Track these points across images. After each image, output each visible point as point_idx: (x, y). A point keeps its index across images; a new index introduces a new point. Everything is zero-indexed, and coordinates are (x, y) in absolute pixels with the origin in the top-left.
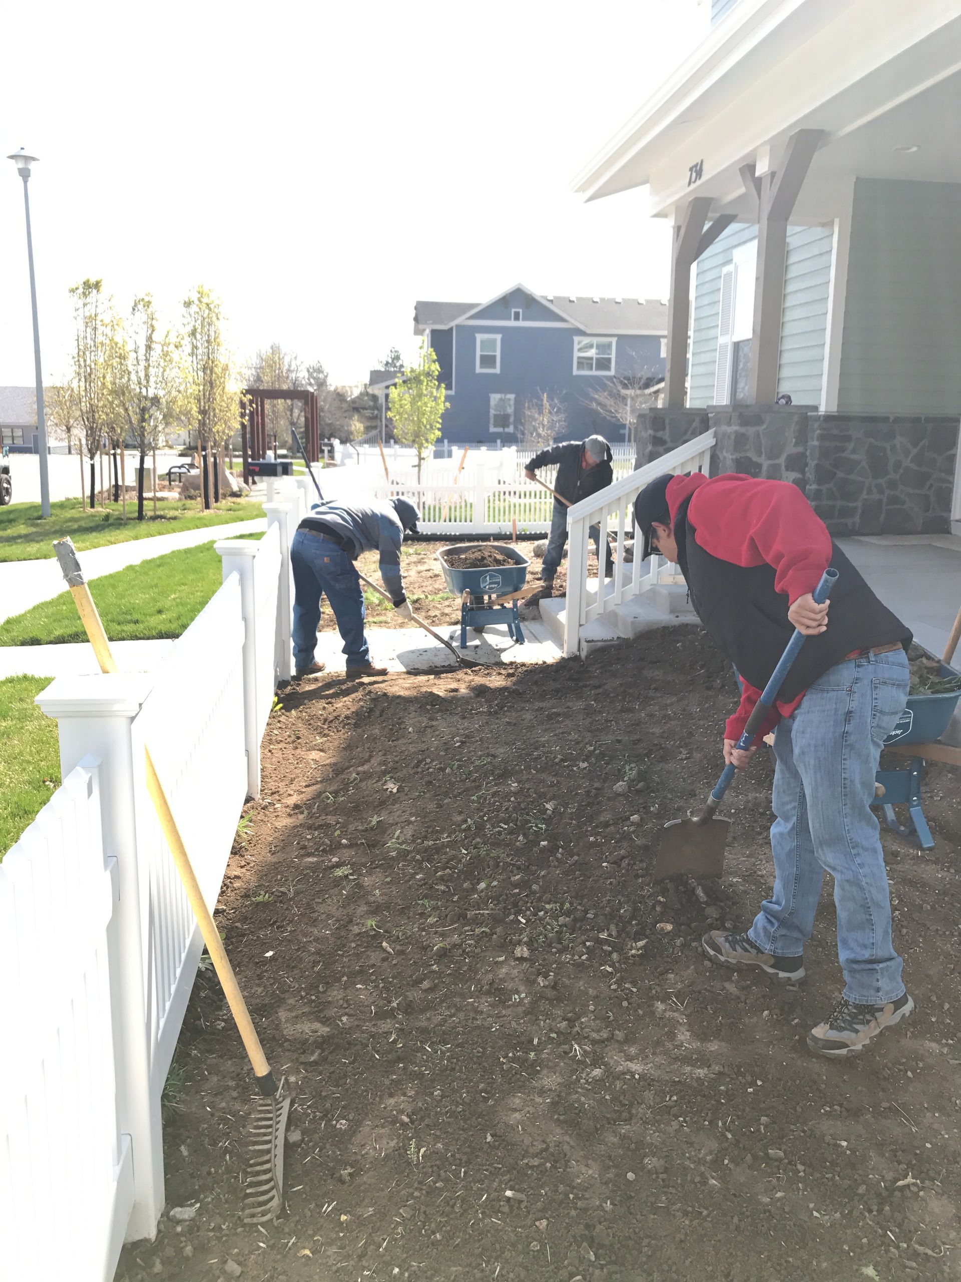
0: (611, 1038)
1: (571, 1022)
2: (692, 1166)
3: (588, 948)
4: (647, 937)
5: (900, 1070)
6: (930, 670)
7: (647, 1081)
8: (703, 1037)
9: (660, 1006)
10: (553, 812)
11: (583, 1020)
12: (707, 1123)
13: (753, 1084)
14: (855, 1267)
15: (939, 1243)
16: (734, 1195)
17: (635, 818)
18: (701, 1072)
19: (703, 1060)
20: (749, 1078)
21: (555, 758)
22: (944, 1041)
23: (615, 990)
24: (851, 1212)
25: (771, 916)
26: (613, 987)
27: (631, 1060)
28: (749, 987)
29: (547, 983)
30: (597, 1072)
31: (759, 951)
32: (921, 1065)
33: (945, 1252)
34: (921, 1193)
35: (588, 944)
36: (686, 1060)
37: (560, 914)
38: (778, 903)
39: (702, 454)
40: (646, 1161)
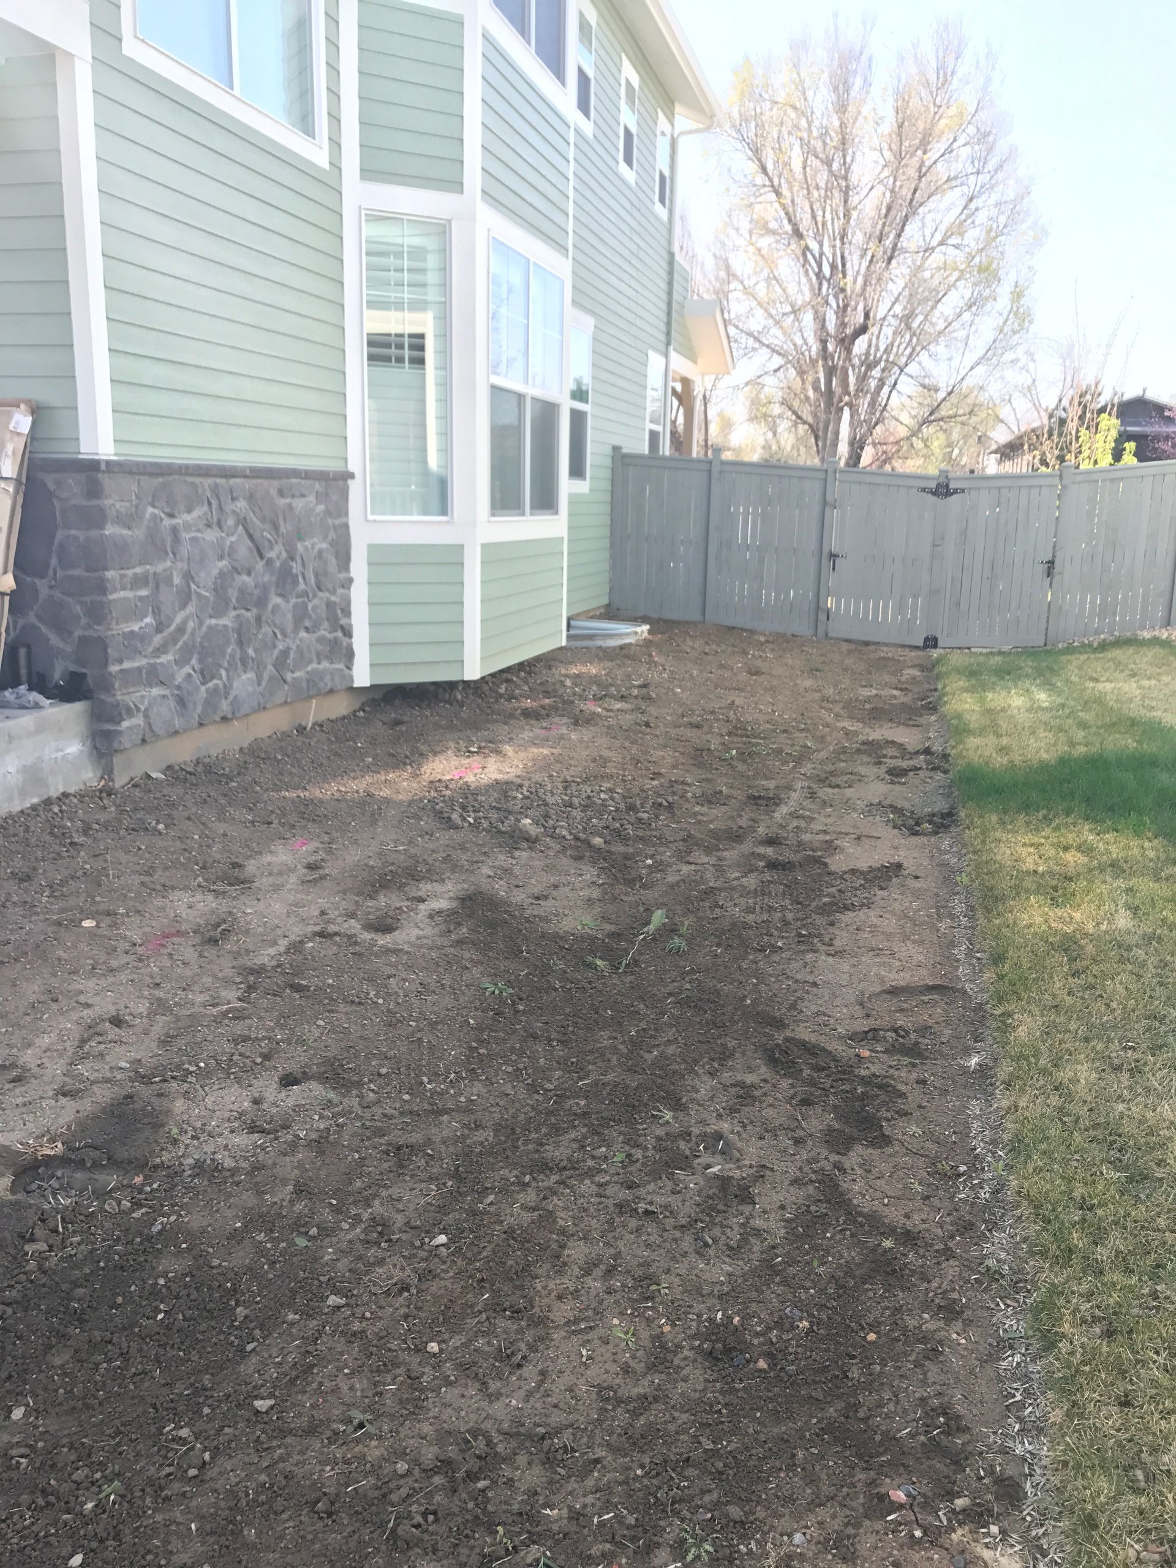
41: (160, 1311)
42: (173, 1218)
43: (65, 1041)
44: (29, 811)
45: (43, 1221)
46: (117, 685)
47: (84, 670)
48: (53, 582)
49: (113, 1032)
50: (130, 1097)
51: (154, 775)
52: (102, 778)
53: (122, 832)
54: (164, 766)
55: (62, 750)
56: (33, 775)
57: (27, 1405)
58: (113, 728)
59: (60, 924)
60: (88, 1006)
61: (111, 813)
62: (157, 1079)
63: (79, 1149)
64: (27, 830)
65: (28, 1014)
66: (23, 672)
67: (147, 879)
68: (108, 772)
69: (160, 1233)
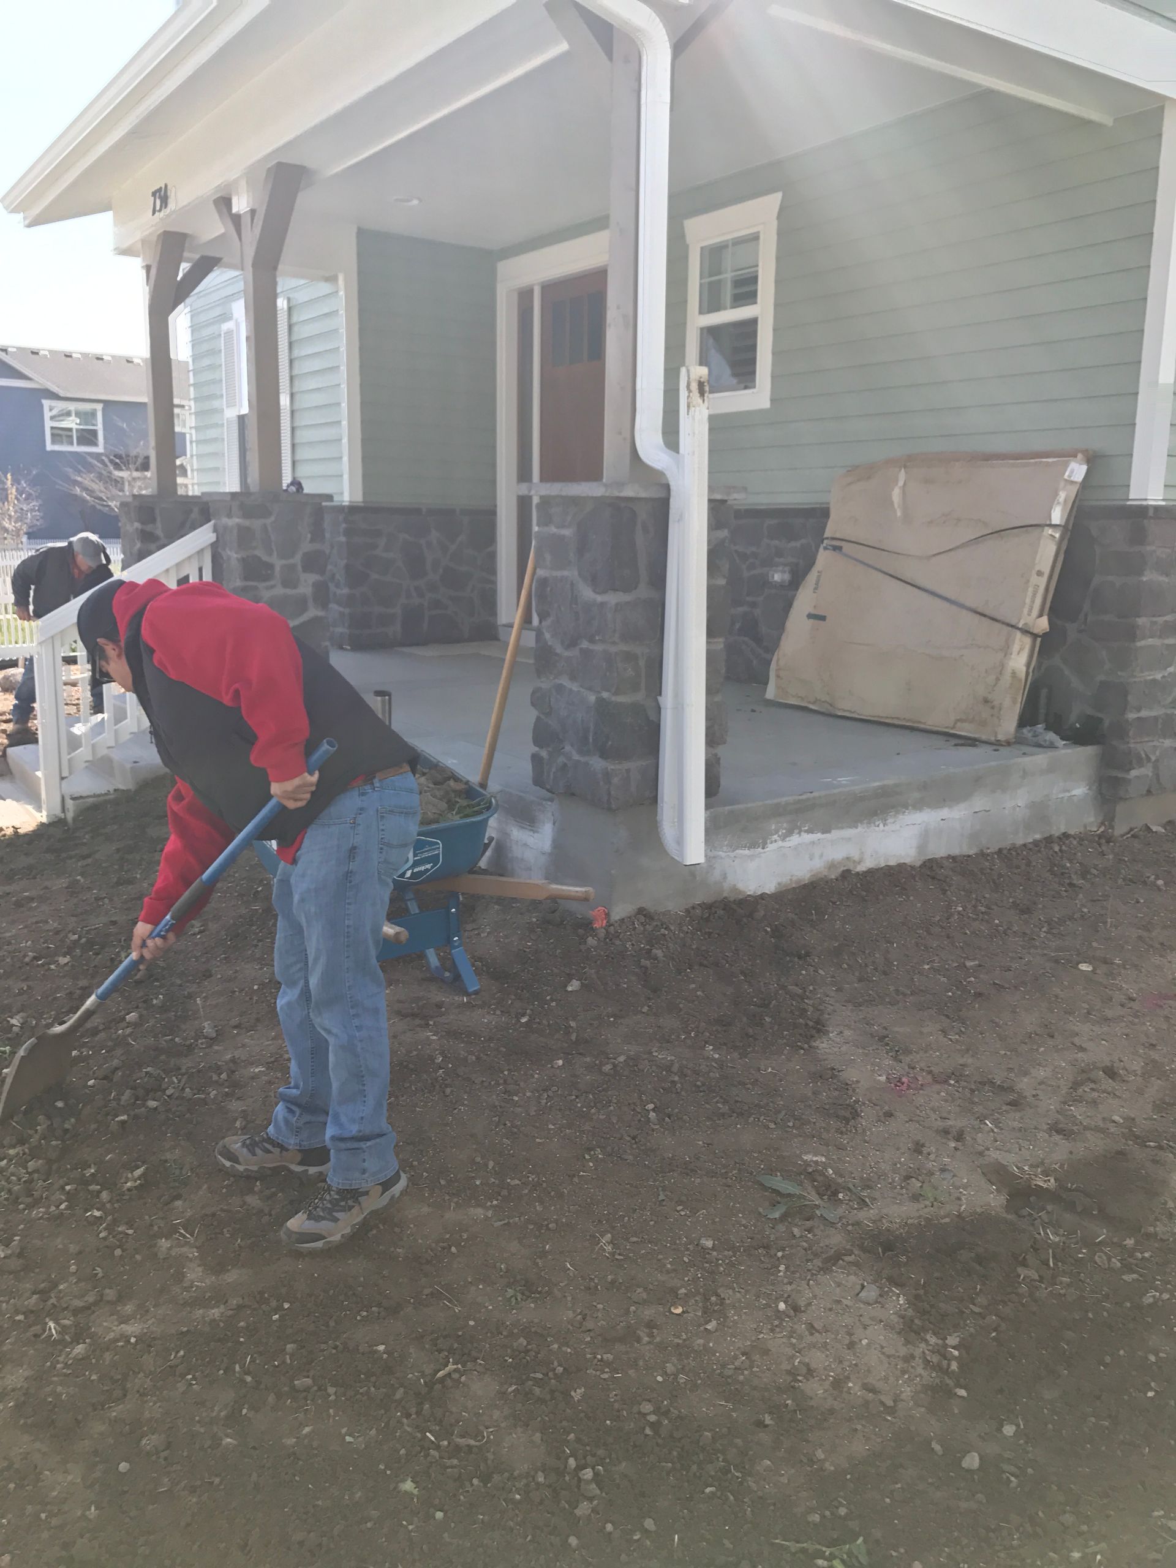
0: (100, 1300)
1: (44, 1294)
2: (202, 1430)
3: (68, 1192)
4: (144, 1163)
5: (443, 1248)
6: (458, 793)
7: (146, 1342)
8: (219, 1268)
9: (164, 1244)
10: (21, 1028)
11: (61, 1287)
12: (221, 1372)
13: (278, 1309)
14: (392, 1487)
15: (481, 1428)
16: (254, 1448)
17: (132, 1016)
18: (215, 1313)
19: (218, 1297)
20: (274, 1304)
21: (25, 956)
22: (489, 1204)
23: (105, 1239)
24: (387, 1424)
25: (292, 1103)
26: (102, 1235)
27: (125, 1322)
28: (274, 1194)
29: (9, 1252)
30: (80, 1349)
31: (282, 1148)
32: (465, 1236)
33: (488, 1437)
34: (463, 1379)
35: (68, 1188)
36: (200, 1301)
37: (29, 1158)
38: (296, 1087)
39: (200, 552)
40: (144, 1442)
41: (1151, 1389)
42: (1166, 1296)
43: (1059, 1079)
44: (1031, 846)
45: (1036, 1250)
46: (1131, 733)
47: (1100, 715)
48: (1083, 627)
49: (1107, 1083)
50: (1121, 1153)
51: (1154, 829)
52: (1102, 823)
53: (1120, 881)
54: (1165, 820)
55: (1069, 791)
56: (1039, 811)
57: (1018, 1426)
58: (1120, 775)
59: (1057, 961)
60: (1082, 1049)
61: (1108, 860)
62: (1152, 1144)
63: (1070, 1190)
64: (1029, 864)
65: (1026, 1043)
66: (1042, 711)
67: (1145, 934)
68: (1109, 819)
69: (1150, 1305)
